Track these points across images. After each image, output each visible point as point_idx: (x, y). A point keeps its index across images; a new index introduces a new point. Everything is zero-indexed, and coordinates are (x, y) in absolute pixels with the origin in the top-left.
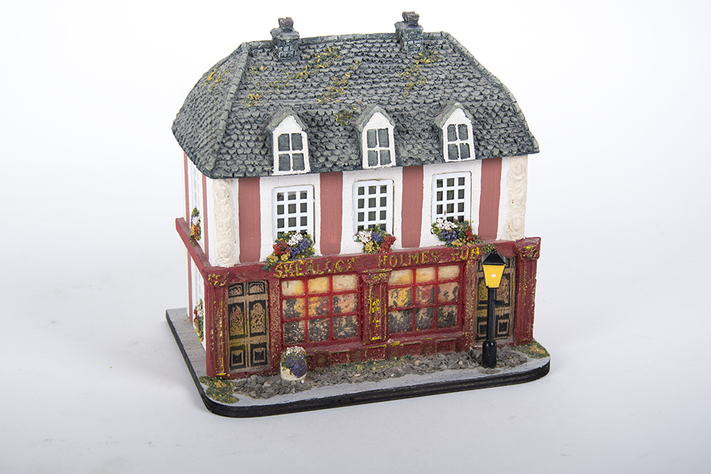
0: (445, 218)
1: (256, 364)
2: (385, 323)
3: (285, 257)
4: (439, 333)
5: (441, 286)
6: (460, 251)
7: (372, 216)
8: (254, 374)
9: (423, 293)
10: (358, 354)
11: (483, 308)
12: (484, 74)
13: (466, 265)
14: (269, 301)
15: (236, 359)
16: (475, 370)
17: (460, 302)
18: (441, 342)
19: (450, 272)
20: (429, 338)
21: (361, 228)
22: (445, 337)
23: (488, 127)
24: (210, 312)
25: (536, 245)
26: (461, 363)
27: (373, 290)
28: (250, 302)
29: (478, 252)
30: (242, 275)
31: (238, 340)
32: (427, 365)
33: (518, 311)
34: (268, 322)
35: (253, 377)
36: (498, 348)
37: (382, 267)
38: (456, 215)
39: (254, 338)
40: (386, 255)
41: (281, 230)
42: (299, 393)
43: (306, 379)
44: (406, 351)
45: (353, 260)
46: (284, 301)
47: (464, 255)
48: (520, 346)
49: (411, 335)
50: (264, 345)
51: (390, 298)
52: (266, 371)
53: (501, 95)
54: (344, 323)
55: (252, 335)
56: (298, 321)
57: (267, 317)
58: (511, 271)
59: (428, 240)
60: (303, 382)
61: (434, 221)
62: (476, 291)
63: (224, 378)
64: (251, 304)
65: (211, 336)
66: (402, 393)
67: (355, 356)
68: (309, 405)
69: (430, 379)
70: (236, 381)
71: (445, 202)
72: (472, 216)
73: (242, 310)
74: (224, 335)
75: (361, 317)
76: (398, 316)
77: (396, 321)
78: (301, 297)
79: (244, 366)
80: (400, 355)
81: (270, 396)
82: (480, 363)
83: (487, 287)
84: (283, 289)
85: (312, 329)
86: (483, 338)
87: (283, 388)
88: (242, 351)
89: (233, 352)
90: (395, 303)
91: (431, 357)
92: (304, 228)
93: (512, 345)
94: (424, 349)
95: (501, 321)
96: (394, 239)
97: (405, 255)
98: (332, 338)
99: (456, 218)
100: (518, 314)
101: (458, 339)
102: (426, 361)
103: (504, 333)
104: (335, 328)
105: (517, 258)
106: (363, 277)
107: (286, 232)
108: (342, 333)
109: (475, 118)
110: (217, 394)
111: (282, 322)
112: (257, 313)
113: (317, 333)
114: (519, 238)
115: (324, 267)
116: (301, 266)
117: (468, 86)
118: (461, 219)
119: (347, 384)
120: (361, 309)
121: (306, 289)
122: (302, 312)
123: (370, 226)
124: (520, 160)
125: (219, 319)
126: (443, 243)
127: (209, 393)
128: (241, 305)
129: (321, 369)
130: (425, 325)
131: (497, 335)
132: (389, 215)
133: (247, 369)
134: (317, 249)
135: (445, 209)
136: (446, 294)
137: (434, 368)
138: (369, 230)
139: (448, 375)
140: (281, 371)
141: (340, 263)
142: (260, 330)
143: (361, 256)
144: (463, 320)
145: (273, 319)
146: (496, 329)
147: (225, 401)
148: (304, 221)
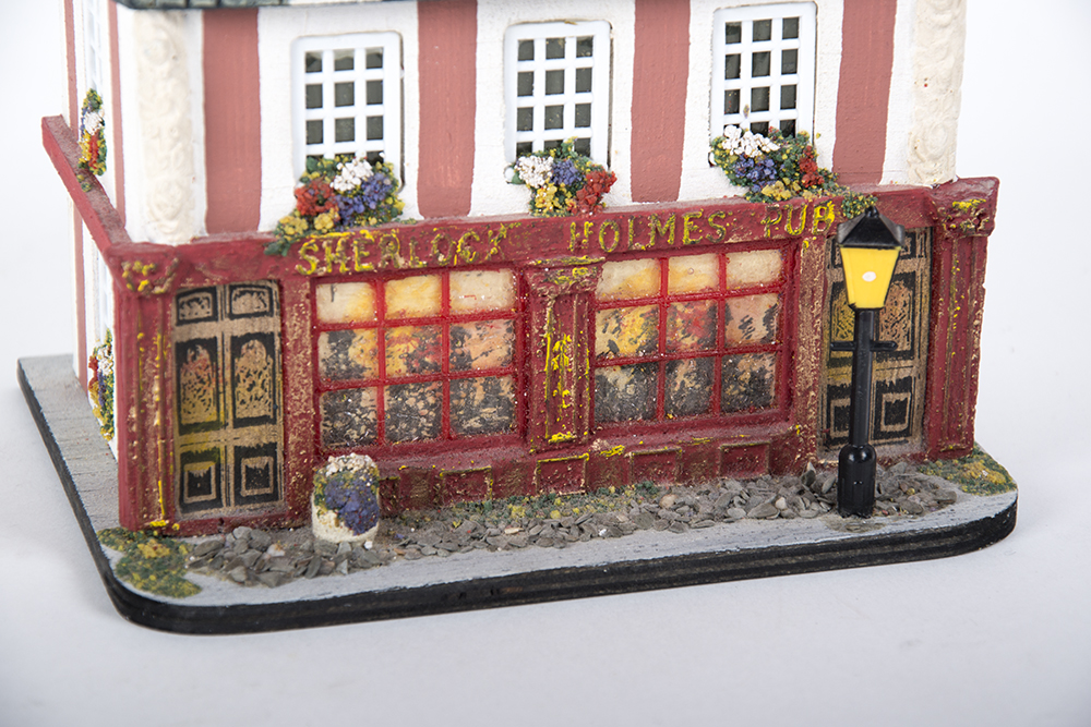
0: (746, 125)
1: (249, 499)
2: (586, 396)
3: (325, 221)
4: (727, 425)
5: (733, 303)
6: (784, 212)
7: (554, 117)
8: (244, 523)
9: (687, 320)
10: (515, 477)
11: (843, 362)
13: (798, 248)
14: (283, 334)
15: (198, 485)
16: (819, 522)
17: (784, 345)
18: (731, 448)
19: (757, 266)
20: (701, 438)
21: (525, 149)
22: (742, 436)
24: (129, 361)
25: (985, 198)
26: (781, 503)
27: (554, 312)
28: (234, 339)
29: (831, 217)
30: (211, 267)
31: (201, 436)
32: (694, 508)
33: (936, 370)
34: (279, 389)
35: (240, 532)
36: (879, 468)
37: (579, 251)
38: (775, 116)
39: (244, 430)
40: (590, 219)
41: (316, 150)
42: (359, 575)
43: (378, 538)
44: (642, 470)
45: (503, 232)
46: (324, 338)
47: (795, 224)
48: (939, 463)
49: (653, 430)
50: (270, 449)
51: (599, 333)
52: (276, 518)
54: (479, 395)
55: (240, 423)
56: (359, 389)
57: (279, 377)
58: (919, 266)
59: (702, 183)
60: (369, 545)
61: (718, 133)
62: (826, 316)
63: (164, 534)
64: (237, 343)
65: (130, 423)
66: (626, 579)
67: (505, 484)
68: (383, 604)
69: (698, 544)
70: (195, 540)
71: (746, 83)
72: (819, 120)
73: (213, 356)
74: (165, 422)
75: (524, 382)
76: (620, 379)
77: (614, 394)
78: (367, 326)
79: (217, 503)
80: (625, 481)
81: (282, 580)
82: (832, 505)
83: (852, 306)
84: (320, 305)
85: (395, 409)
86: (840, 440)
87: (318, 562)
88: (212, 465)
89: (188, 467)
90: (612, 345)
91: (705, 487)
92: (375, 146)
93: (917, 459)
94: (687, 467)
95: (891, 397)
96: (611, 179)
97: (640, 220)
98: (447, 435)
99: (775, 125)
100: (934, 378)
101: (776, 441)
102: (692, 497)
103: (898, 427)
104: (457, 408)
105: (934, 231)
106: (530, 277)
107: (329, 156)
108: (474, 423)
110: (145, 573)
111: (318, 391)
112: (252, 367)
113: (409, 421)
114: (941, 179)
115: (428, 248)
116: (368, 245)
118: (789, 128)
119: (485, 552)
120: (523, 361)
121: (381, 305)
122: (370, 367)
123: (548, 145)
125: (151, 379)
126: (741, 191)
127: (125, 571)
128: (210, 344)
129: (417, 513)
130: (691, 405)
131: (878, 434)
132: (598, 116)
133: (224, 512)
134: (409, 202)
135: (745, 100)
136: (746, 324)
137: (711, 516)
139: (746, 533)
140: (314, 516)
141: (470, 240)
142: (261, 410)
143: (524, 222)
144: (790, 393)
145: (294, 383)
146: (878, 417)
147: (165, 591)
148: (376, 129)
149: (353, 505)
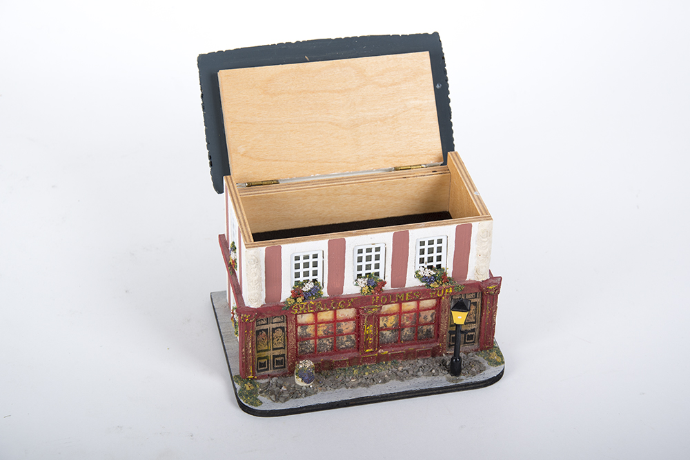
0: (426, 266)
1: (277, 368)
2: (377, 339)
3: (300, 300)
4: (419, 344)
5: (421, 313)
6: (437, 291)
7: (368, 267)
8: (275, 376)
9: (408, 318)
10: (355, 361)
13: (441, 299)
14: (287, 327)
15: (262, 365)
17: (436, 323)
18: (420, 351)
19: (429, 303)
21: (359, 276)
22: (423, 347)
24: (242, 337)
25: (497, 285)
28: (273, 329)
29: (451, 291)
30: (267, 314)
31: (263, 353)
32: (408, 371)
33: (483, 327)
34: (286, 341)
35: (274, 379)
37: (375, 304)
38: (435, 264)
39: (276, 351)
40: (378, 295)
41: (297, 279)
42: (308, 398)
43: (314, 384)
44: (392, 357)
45: (352, 300)
46: (299, 327)
47: (440, 293)
48: (483, 352)
49: (397, 346)
50: (283, 355)
51: (381, 321)
52: (285, 374)
54: (345, 339)
55: (274, 349)
56: (309, 339)
57: (286, 338)
58: (478, 300)
59: (412, 282)
60: (311, 386)
61: (417, 269)
64: (274, 330)
65: (243, 352)
67: (352, 363)
70: (261, 381)
71: (426, 256)
72: (448, 265)
73: (267, 333)
74: (252, 351)
75: (358, 336)
76: (388, 333)
77: (385, 337)
78: (312, 324)
79: (267, 369)
80: (388, 360)
81: (286, 399)
82: (448, 371)
84: (298, 319)
85: (320, 344)
88: (266, 360)
89: (259, 361)
90: (385, 324)
91: (412, 362)
92: (315, 277)
93: (476, 350)
94: (407, 356)
95: (469, 334)
96: (385, 283)
97: (393, 293)
98: (335, 349)
99: (435, 266)
100: (482, 329)
101: (434, 348)
102: (407, 367)
103: (471, 341)
104: (338, 343)
105: (482, 293)
106: (361, 311)
107: (302, 281)
108: (343, 346)
110: (247, 396)
111: (297, 341)
112: (278, 335)
113: (324, 347)
114: (484, 279)
115: (330, 305)
116: (312, 306)
118: (439, 266)
119: (344, 389)
120: (358, 330)
121: (316, 318)
122: (313, 334)
123: (366, 274)
125: (249, 341)
126: (424, 284)
127: (241, 395)
128: (266, 331)
129: (326, 373)
130: (409, 339)
131: (465, 343)
132: (382, 266)
133: (270, 372)
134: (325, 292)
135: (426, 260)
136: (425, 318)
138: (365, 277)
140: (295, 378)
141: (342, 303)
142: (281, 346)
143: (358, 297)
144: (438, 335)
145: (290, 340)
146: (465, 338)
148: (315, 273)
149: (307, 378)
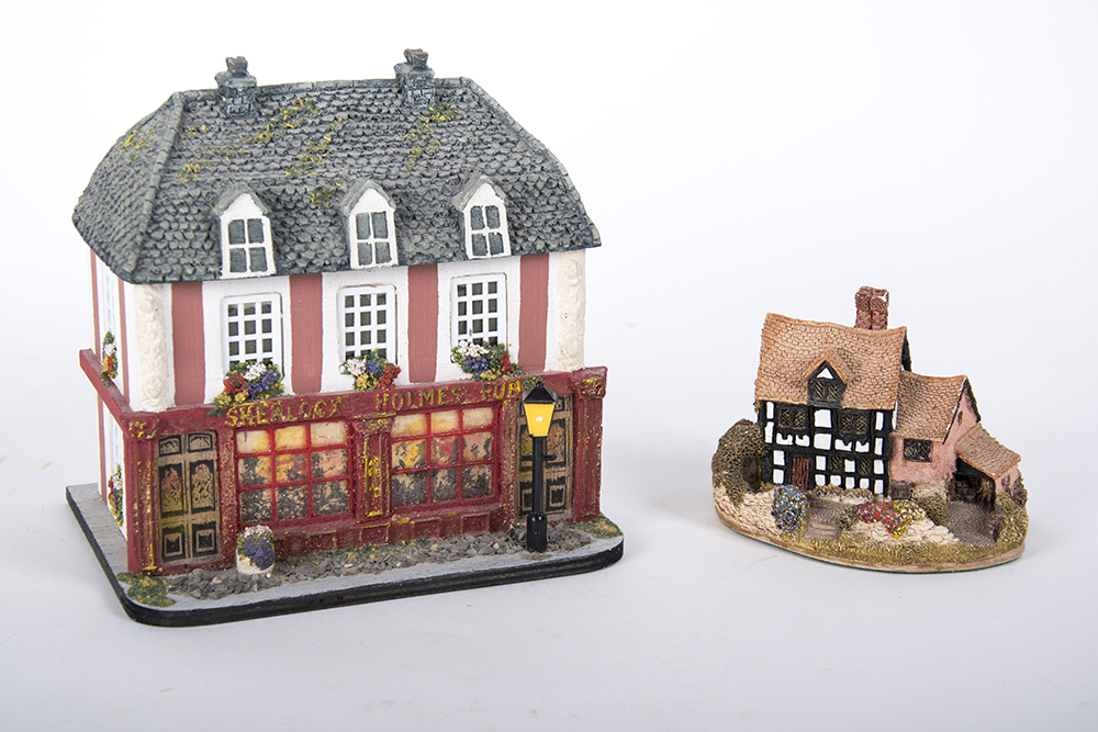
0: (470, 340)
1: (201, 554)
2: (388, 490)
3: (240, 397)
4: (466, 505)
5: (466, 437)
6: (493, 387)
7: (366, 338)
8: (199, 566)
9: (442, 448)
10: (350, 537)
11: (528, 469)
12: (521, 135)
13: (501, 406)
14: (218, 460)
15: (172, 546)
16: (517, 556)
17: (495, 461)
18: (468, 518)
19: (479, 417)
20: (452, 512)
21: (350, 355)
22: (474, 511)
23: (529, 210)
24: (133, 477)
25: (600, 378)
26: (496, 546)
27: (368, 444)
28: (191, 464)
29: (519, 389)
30: (178, 424)
31: (173, 519)
32: (449, 551)
33: (578, 472)
34: (217, 491)
35: (196, 572)
36: (548, 526)
37: (381, 410)
38: (486, 335)
39: (198, 515)
40: (387, 392)
41: (235, 358)
42: (263, 592)
43: (274, 572)
44: (420, 531)
45: (339, 400)
46: (241, 462)
47: (498, 393)
48: (582, 523)
49: (425, 509)
50: (212, 525)
51: (393, 455)
52: (216, 563)
53: (547, 166)
54: (328, 492)
55: (195, 511)
56: (261, 490)
57: (216, 485)
58: (567, 415)
59: (448, 372)
60: (269, 576)
61: (456, 344)
62: (518, 444)
63: (154, 574)
64: (193, 466)
65: (134, 512)
66: (412, 589)
67: (343, 541)
68: (278, 607)
69: (451, 569)
70: (171, 577)
71: (470, 317)
72: (510, 337)
73: (180, 474)
74: (153, 511)
75: (353, 484)
76: (406, 481)
77: (403, 490)
78: (265, 454)
79: (183, 556)
80: (410, 538)
81: (221, 595)
82: (524, 546)
83: (531, 436)
84: (239, 443)
85: (282, 501)
86: (528, 512)
87: (242, 585)
88: (180, 535)
89: (166, 536)
90: (401, 462)
91: (454, 539)
92: (267, 355)
93: (570, 522)
94: (445, 529)
95: (554, 488)
96: (398, 370)
97: (414, 392)
98: (311, 515)
99: (486, 340)
100: (577, 477)
101: (492, 514)
102: (447, 545)
103: (559, 505)
104: (316, 500)
105: (574, 396)
106: (355, 425)
107: (242, 361)
108: (326, 507)
109: (510, 198)
110: (144, 595)
111: (238, 491)
112: (201, 479)
113: (289, 507)
114: (576, 368)
115: (298, 410)
116: (265, 409)
117: (499, 153)
118: (494, 341)
119: (334, 577)
120: (352, 472)
121: (273, 443)
122: (267, 477)
123: (363, 353)
124: (575, 255)
125: (145, 487)
126: (469, 376)
127: (133, 594)
128: (178, 467)
129: (295, 558)
130: (446, 494)
131: (549, 508)
132: (390, 336)
133: (187, 561)
134: (287, 386)
135: (470, 326)
136: (475, 449)
137: (458, 555)
138: (361, 358)
139: (478, 562)
140: (238, 561)
141: (321, 406)
142: (208, 503)
143: (350, 395)
144: (500, 486)
145: (225, 488)
146: (548, 499)
147: (156, 604)
148: (268, 345)
149: (261, 553)
